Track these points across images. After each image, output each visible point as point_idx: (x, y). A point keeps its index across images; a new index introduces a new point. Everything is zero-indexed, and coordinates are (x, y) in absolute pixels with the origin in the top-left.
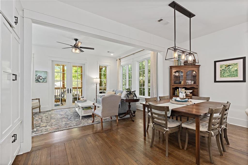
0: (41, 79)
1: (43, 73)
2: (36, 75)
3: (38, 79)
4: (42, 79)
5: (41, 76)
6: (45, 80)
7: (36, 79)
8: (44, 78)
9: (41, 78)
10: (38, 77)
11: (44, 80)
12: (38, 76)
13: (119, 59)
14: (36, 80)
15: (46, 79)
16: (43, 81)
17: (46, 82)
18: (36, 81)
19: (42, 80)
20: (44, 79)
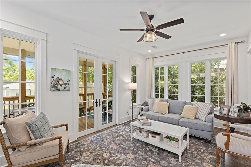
0: (61, 85)
1: (65, 73)
2: (53, 77)
3: (56, 84)
4: (63, 84)
5: (61, 79)
6: (68, 86)
7: (53, 84)
8: (67, 82)
9: (61, 82)
10: (56, 81)
11: (66, 86)
12: (55, 78)
13: (153, 58)
14: (53, 87)
15: (68, 84)
16: (65, 88)
17: (69, 90)
18: (53, 89)
19: (63, 86)
20: (66, 84)
